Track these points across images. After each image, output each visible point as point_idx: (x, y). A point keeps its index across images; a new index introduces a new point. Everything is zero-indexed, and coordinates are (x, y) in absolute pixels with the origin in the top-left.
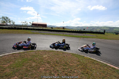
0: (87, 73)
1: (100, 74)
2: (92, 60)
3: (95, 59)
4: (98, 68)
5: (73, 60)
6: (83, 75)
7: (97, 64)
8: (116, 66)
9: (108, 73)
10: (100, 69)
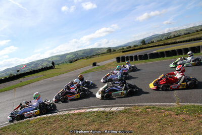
4: (58, 127)
8: (82, 109)
9: (74, 125)
10: (61, 127)
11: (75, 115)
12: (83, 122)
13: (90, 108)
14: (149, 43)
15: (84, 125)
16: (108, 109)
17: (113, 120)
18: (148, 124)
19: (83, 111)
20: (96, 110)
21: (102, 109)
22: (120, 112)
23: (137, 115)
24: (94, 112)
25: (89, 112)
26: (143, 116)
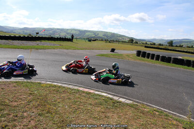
0: (49, 112)
1: (70, 107)
2: (55, 86)
3: (60, 85)
4: (66, 98)
5: (19, 94)
6: (41, 118)
7: (64, 91)
8: (91, 89)
9: (82, 101)
10: (69, 99)
11: (83, 92)
12: (90, 101)
13: (99, 91)
14: (177, 46)
15: (91, 104)
16: (116, 98)
17: (118, 109)
18: (153, 126)
19: (92, 91)
20: (105, 94)
21: (111, 96)
22: (127, 104)
23: (143, 114)
24: (103, 96)
25: (98, 95)
26: (149, 116)
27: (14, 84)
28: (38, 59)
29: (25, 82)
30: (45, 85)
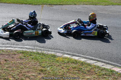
2: (76, 62)
3: (83, 60)
5: (26, 70)
7: (89, 71)
27: (20, 55)
28: (52, 20)
29: (34, 53)
30: (61, 59)
